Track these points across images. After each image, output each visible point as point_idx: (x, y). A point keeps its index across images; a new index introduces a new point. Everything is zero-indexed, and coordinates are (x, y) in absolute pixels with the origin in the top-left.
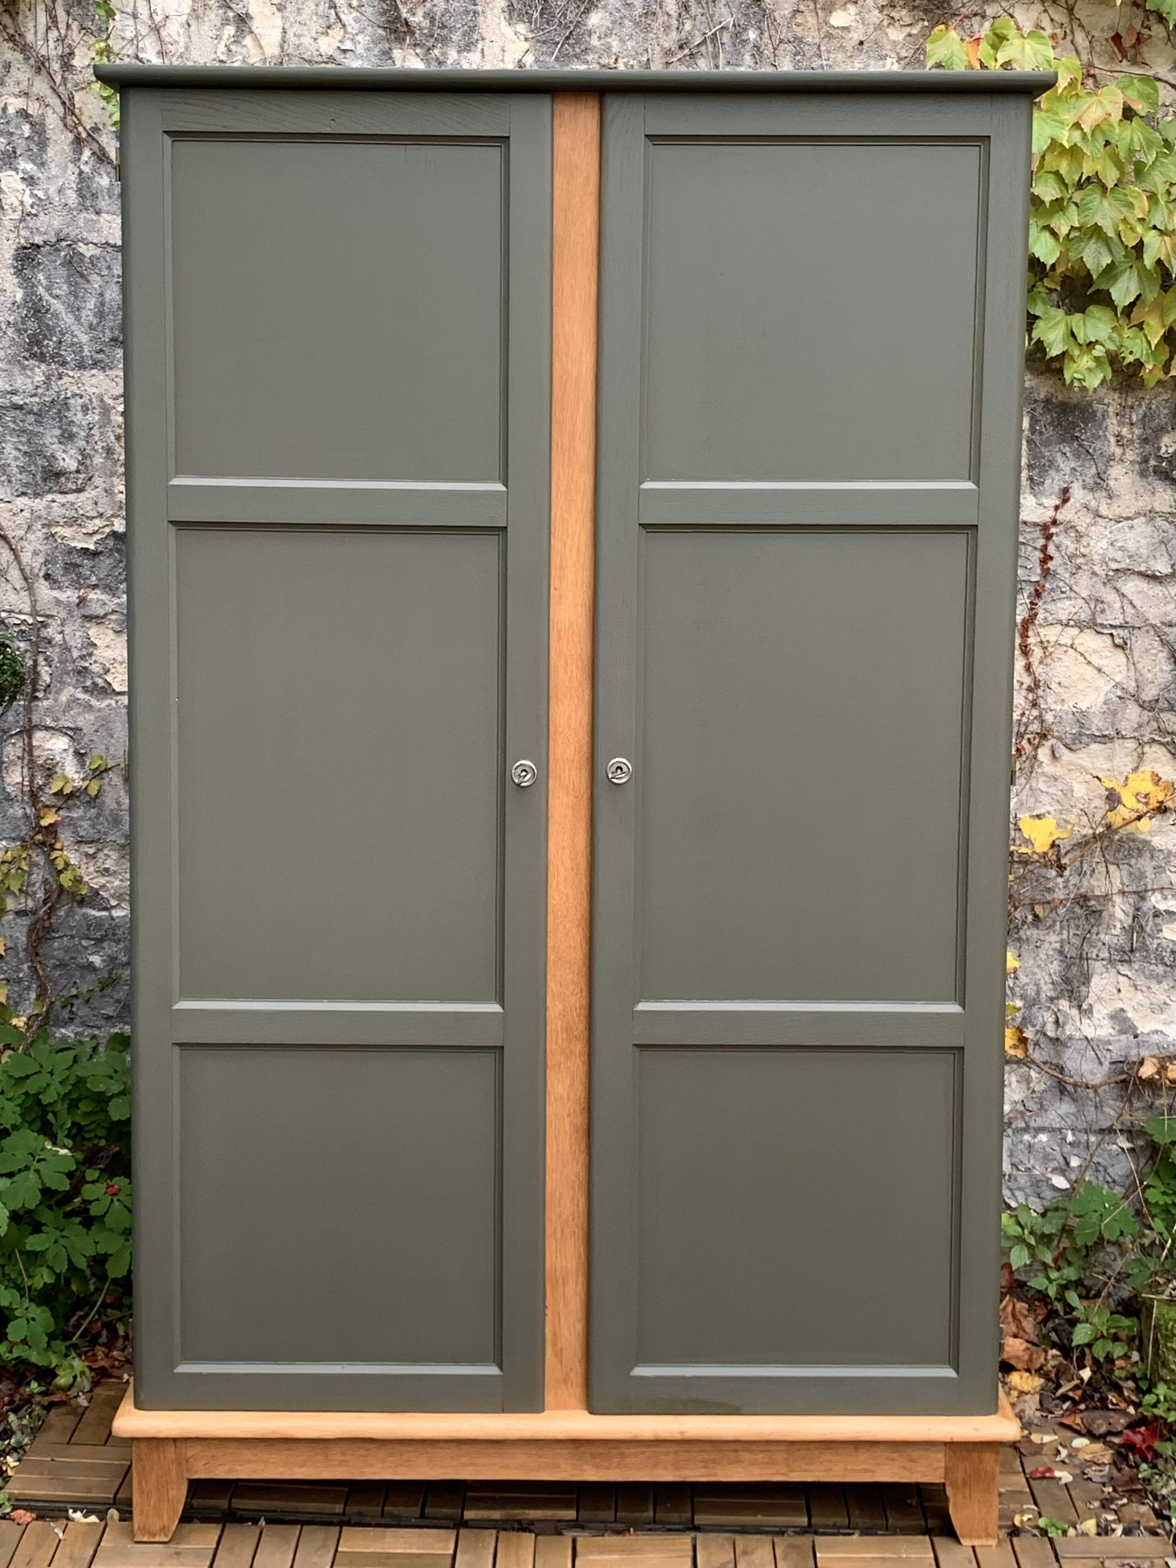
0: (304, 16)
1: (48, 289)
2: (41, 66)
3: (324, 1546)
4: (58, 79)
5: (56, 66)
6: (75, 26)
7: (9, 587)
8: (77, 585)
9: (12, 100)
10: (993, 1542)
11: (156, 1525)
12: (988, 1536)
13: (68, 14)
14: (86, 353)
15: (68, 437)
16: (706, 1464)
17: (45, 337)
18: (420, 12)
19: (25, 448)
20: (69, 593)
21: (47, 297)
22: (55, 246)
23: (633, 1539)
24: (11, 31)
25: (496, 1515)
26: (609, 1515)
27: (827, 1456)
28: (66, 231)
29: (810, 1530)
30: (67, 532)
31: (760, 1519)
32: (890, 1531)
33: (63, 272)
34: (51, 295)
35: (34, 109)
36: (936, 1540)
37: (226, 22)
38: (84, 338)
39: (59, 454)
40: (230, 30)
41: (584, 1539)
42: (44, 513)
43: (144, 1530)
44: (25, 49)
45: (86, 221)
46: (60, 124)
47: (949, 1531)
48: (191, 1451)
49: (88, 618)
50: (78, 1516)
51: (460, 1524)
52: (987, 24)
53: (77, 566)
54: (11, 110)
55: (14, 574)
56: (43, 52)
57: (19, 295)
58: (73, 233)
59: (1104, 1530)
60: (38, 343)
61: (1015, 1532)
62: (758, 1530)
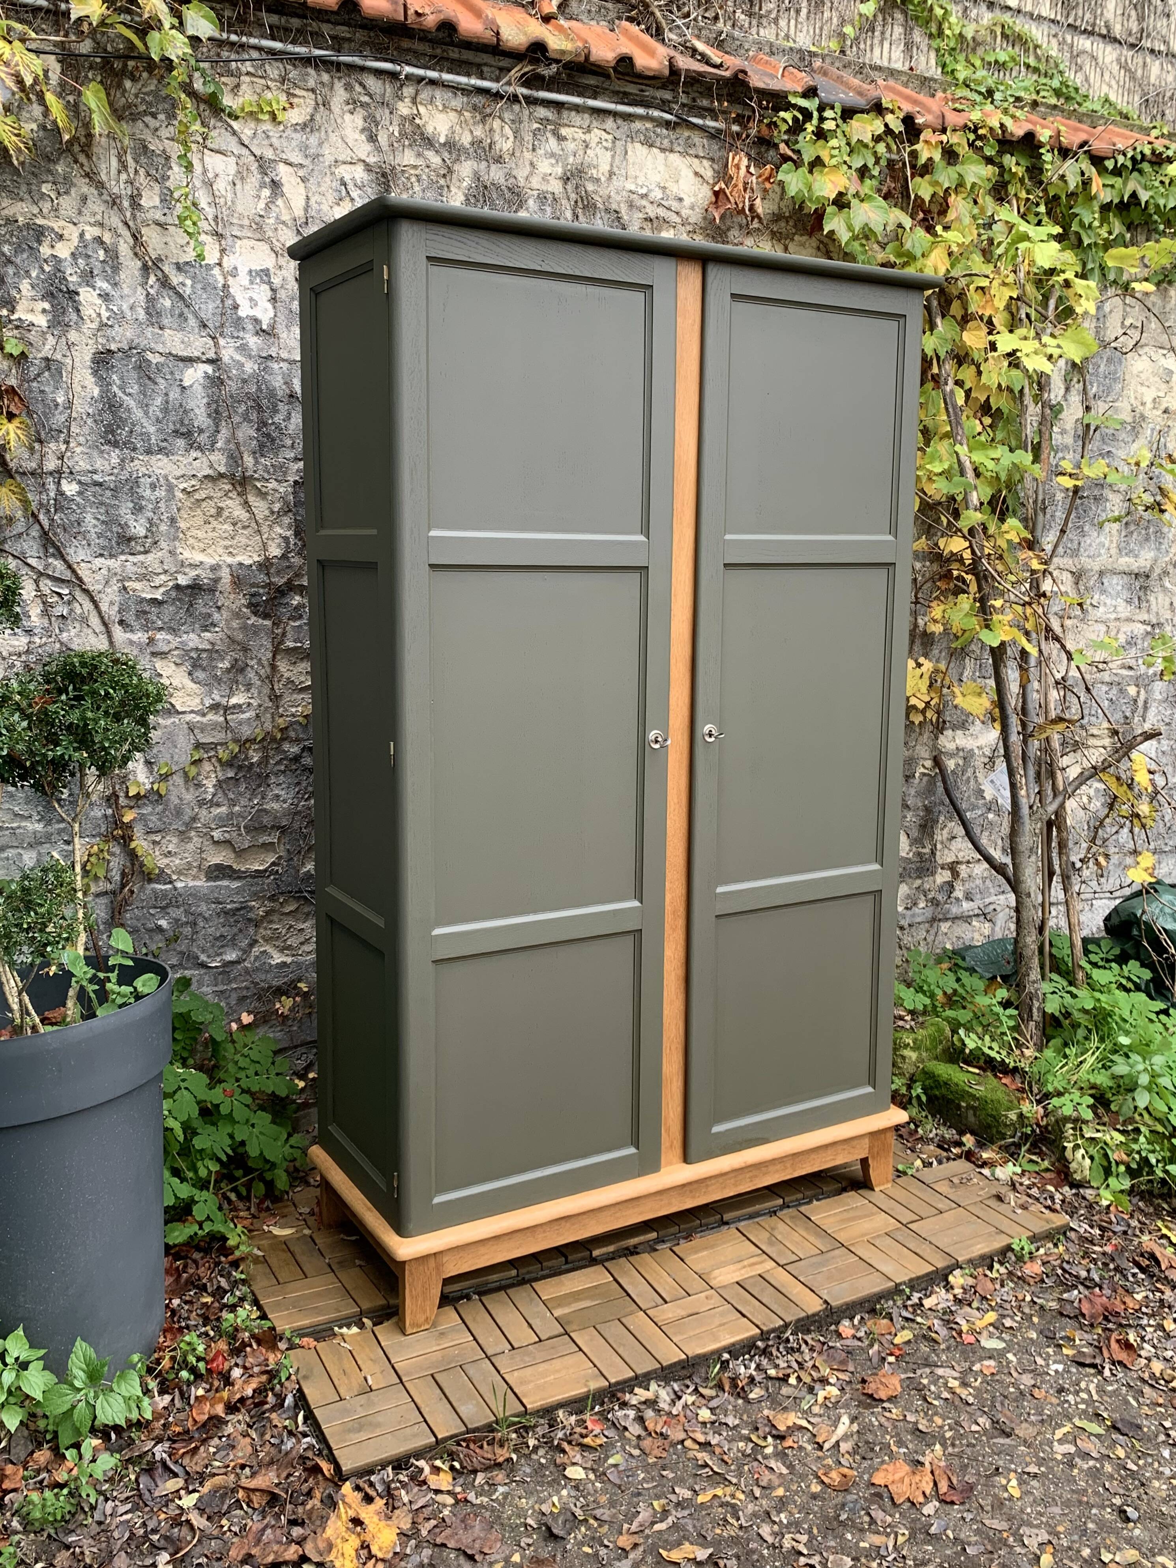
0: (322, 189)
1: (121, 388)
2: (114, 202)
4: (128, 214)
5: (126, 204)
6: (142, 172)
7: (90, 631)
8: (146, 628)
9: (87, 228)
13: (137, 162)
14: (153, 441)
15: (138, 509)
17: (119, 427)
19: (103, 518)
20: (140, 635)
21: (120, 394)
22: (126, 353)
24: (87, 169)
28: (136, 341)
30: (137, 585)
33: (134, 375)
34: (124, 393)
35: (107, 238)
37: (263, 185)
38: (152, 429)
39: (132, 523)
40: (266, 192)
42: (119, 570)
44: (100, 186)
45: (153, 334)
46: (131, 254)
49: (153, 654)
53: (145, 613)
54: (88, 236)
55: (95, 621)
56: (115, 190)
57: (96, 392)
58: (144, 343)
60: (112, 432)
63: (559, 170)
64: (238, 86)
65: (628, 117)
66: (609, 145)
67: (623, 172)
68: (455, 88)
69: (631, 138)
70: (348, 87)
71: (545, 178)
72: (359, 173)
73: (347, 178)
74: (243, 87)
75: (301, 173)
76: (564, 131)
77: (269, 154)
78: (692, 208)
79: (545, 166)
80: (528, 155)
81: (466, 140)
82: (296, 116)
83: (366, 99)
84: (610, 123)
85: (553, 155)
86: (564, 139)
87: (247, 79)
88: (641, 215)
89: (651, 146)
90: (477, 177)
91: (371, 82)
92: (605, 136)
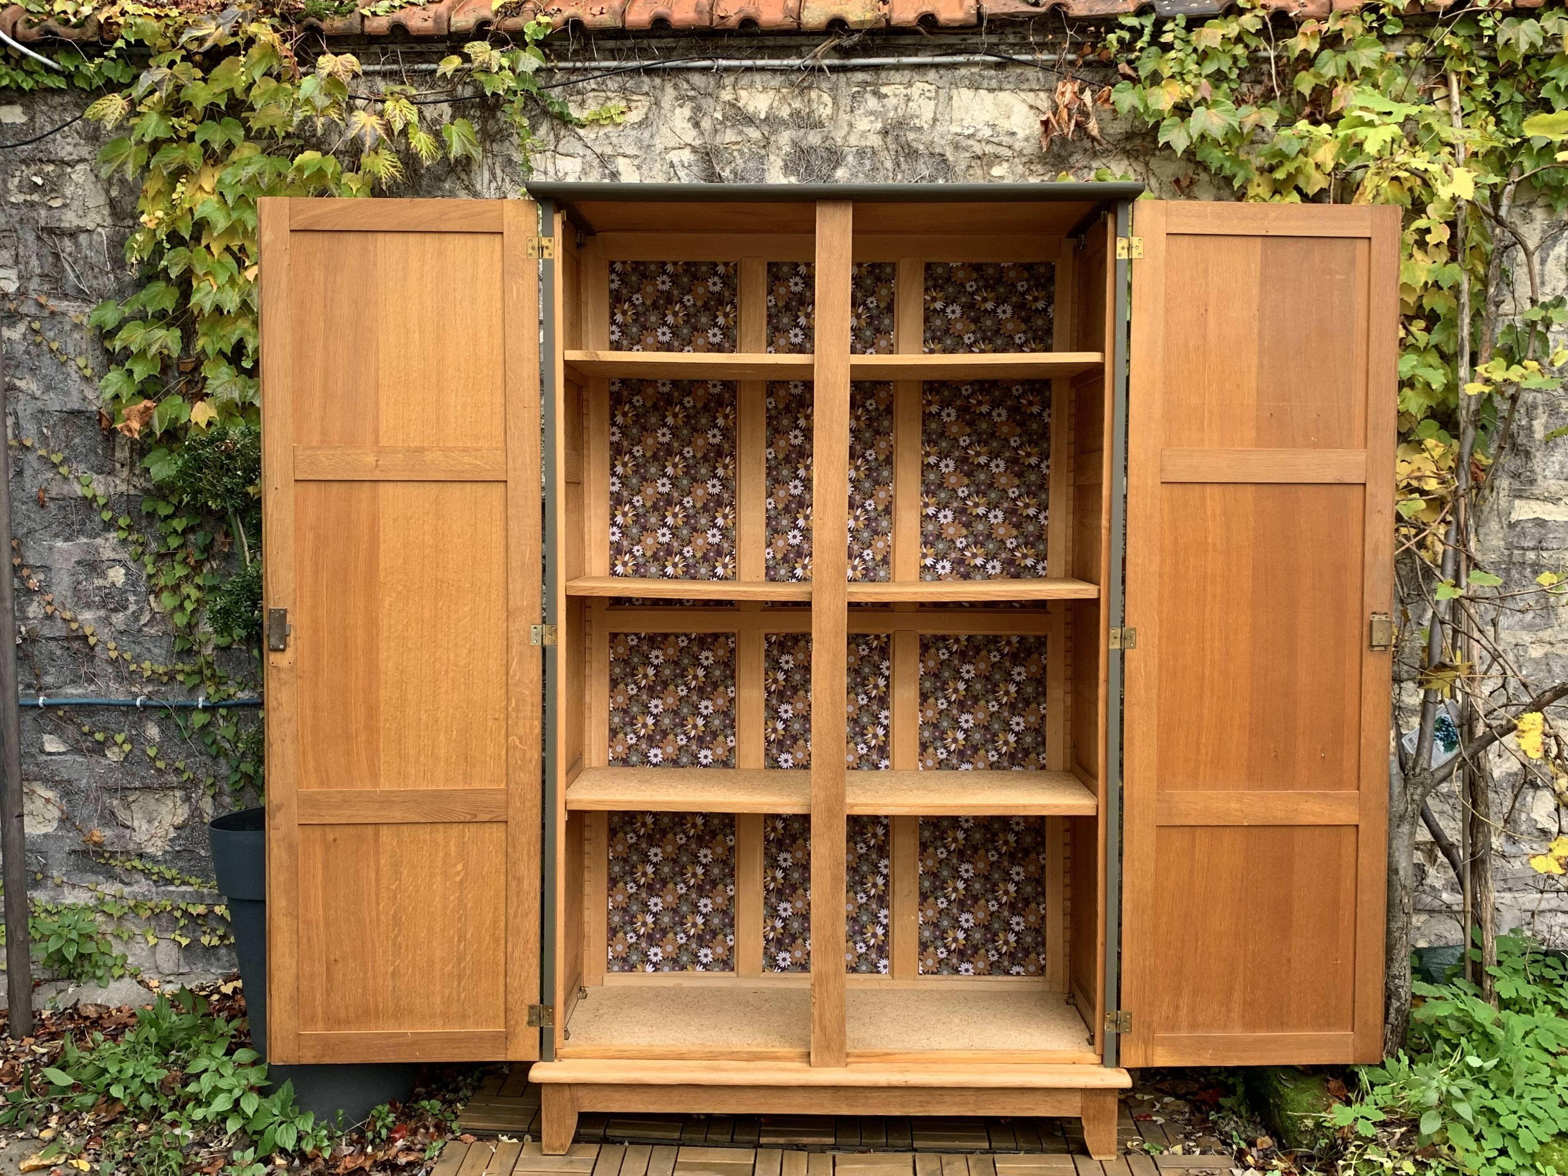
3: (668, 1158)
6: (507, 179)
10: (1114, 1158)
11: (558, 1144)
12: (1110, 1153)
13: (504, 172)
16: (922, 1104)
18: (728, 170)
23: (872, 1155)
25: (781, 1140)
26: (856, 1141)
27: (1002, 1099)
29: (991, 1151)
31: (957, 1144)
32: (1043, 1151)
36: (1076, 1157)
37: (603, 177)
41: (839, 1155)
43: (549, 1147)
44: (476, 194)
47: (1084, 1151)
48: (580, 1093)
50: (505, 1138)
51: (758, 1146)
52: (1093, 174)
59: (1188, 1151)
61: (1128, 1152)
62: (957, 1151)
63: (879, 125)
64: (584, 101)
65: (954, 66)
66: (933, 95)
67: (947, 117)
68: (774, 70)
69: (954, 84)
70: (676, 87)
71: (863, 135)
72: (687, 156)
73: (676, 161)
74: (589, 101)
75: (636, 162)
76: (884, 90)
77: (609, 150)
78: (1027, 139)
79: (863, 124)
80: (847, 117)
81: (785, 112)
82: (635, 116)
83: (692, 93)
84: (932, 75)
85: (872, 113)
86: (886, 96)
87: (591, 94)
88: (967, 155)
89: (977, 89)
90: (794, 144)
91: (697, 79)
92: (927, 87)
